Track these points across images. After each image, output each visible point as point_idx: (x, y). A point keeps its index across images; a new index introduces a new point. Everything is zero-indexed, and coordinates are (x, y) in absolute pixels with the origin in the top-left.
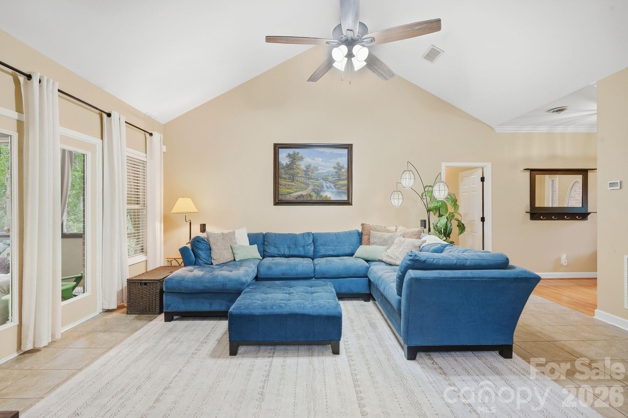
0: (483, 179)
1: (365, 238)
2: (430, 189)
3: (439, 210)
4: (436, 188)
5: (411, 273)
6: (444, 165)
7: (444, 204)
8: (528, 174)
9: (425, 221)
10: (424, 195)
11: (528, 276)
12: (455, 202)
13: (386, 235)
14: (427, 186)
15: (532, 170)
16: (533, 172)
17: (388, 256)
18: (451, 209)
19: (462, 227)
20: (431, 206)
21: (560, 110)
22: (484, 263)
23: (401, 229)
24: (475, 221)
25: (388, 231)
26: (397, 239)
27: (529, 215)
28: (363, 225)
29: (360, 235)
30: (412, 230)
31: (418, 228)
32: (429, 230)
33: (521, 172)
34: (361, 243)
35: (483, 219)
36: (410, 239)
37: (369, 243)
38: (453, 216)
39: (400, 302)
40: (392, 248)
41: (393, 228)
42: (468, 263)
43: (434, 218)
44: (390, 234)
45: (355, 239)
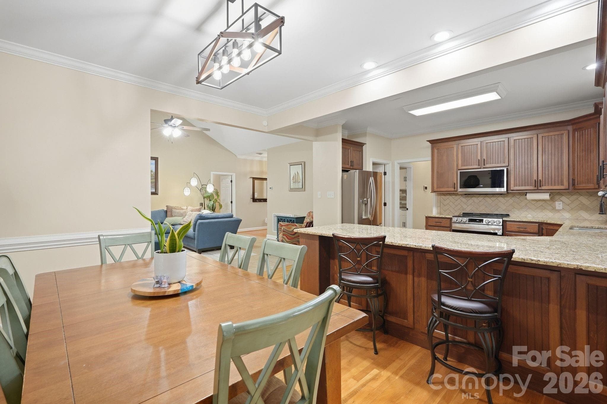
0: (231, 181)
1: (169, 213)
2: (205, 186)
3: (209, 197)
4: (208, 187)
5: (200, 221)
6: (212, 173)
7: (212, 195)
8: (251, 180)
9: (202, 203)
10: (202, 189)
11: (238, 219)
12: (217, 193)
13: (182, 211)
14: (203, 185)
15: (253, 178)
16: (254, 179)
17: (184, 221)
18: (215, 197)
19: (221, 206)
20: (205, 195)
21: (260, 154)
22: (225, 216)
23: (190, 208)
24: (228, 203)
25: (183, 209)
26: (188, 213)
27: (252, 200)
28: (167, 206)
29: (166, 212)
30: (196, 208)
31: (199, 207)
32: (205, 208)
33: (249, 178)
34: (166, 216)
35: (232, 202)
36: (195, 212)
37: (172, 216)
38: (217, 200)
39: (195, 234)
40: (186, 217)
41: (185, 208)
42: (220, 216)
43: (207, 202)
44: (184, 211)
45: (163, 214)
